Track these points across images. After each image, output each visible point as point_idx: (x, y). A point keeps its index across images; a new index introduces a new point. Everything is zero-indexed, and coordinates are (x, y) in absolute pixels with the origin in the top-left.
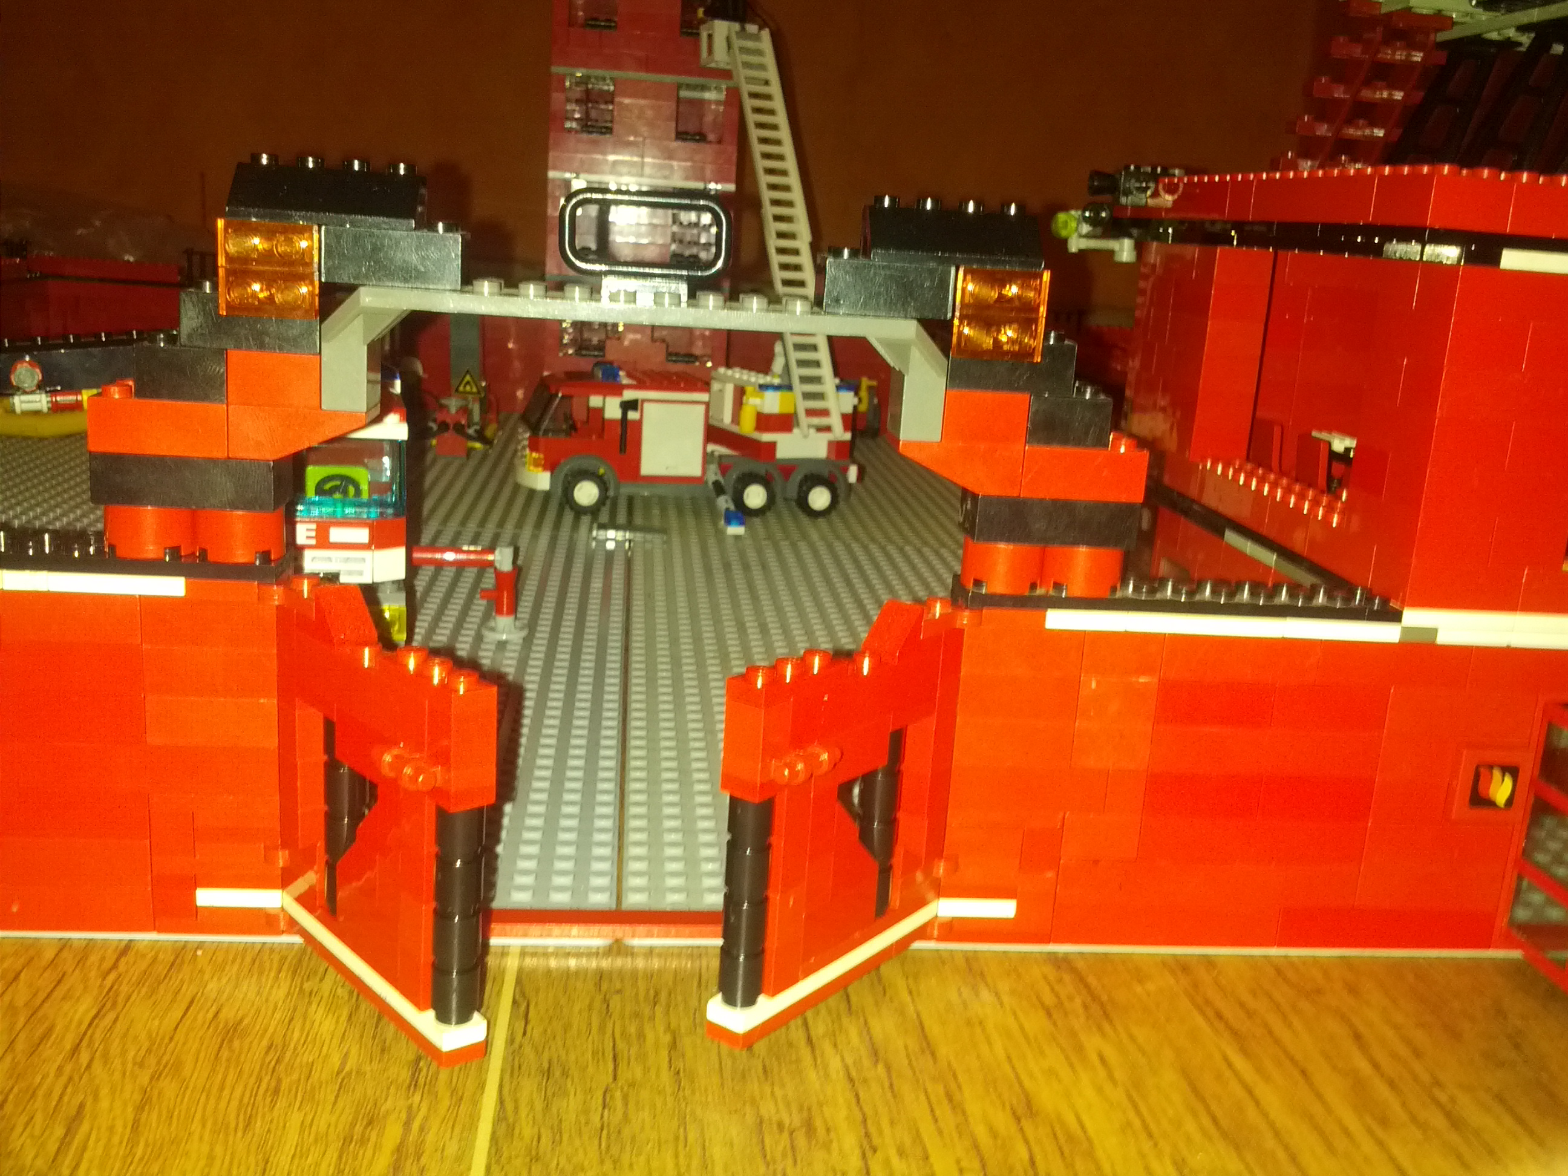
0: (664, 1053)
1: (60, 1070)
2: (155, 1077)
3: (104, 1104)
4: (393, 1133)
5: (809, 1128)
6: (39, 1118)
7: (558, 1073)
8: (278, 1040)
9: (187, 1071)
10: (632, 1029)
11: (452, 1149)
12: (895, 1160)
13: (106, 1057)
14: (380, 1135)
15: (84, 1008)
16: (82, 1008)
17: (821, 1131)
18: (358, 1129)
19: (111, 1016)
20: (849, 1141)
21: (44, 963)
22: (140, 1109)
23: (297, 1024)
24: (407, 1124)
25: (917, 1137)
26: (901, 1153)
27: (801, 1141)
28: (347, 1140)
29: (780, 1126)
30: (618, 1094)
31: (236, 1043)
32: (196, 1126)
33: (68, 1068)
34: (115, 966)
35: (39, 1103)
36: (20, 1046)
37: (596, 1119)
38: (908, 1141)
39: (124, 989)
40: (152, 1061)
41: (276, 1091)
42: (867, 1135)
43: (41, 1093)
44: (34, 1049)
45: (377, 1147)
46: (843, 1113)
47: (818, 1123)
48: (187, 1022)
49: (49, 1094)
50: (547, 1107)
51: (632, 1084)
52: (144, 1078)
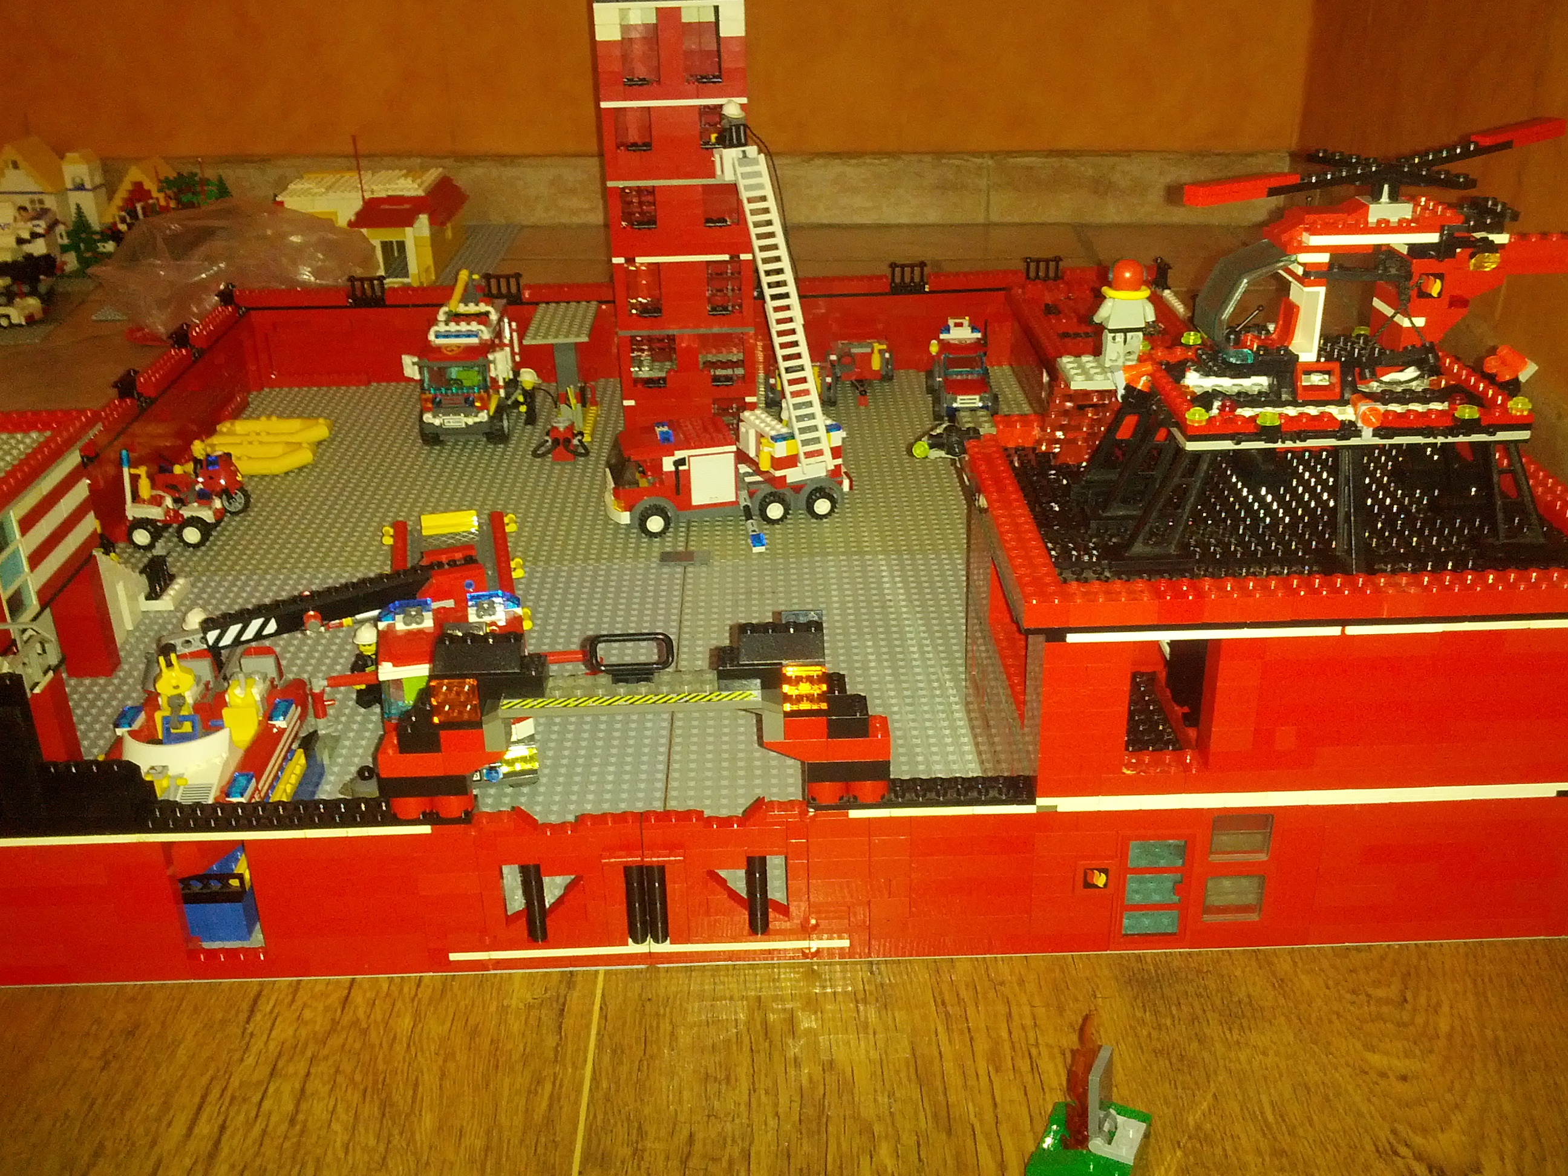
0: (668, 1038)
1: (404, 1058)
2: (445, 1061)
3: (426, 1076)
4: (548, 1087)
5: (728, 1079)
6: (401, 1085)
7: (619, 1052)
8: (495, 1038)
9: (458, 1058)
10: (655, 1024)
11: (572, 1098)
12: (763, 1097)
13: (422, 1050)
14: (543, 1089)
15: (407, 1022)
16: (407, 1021)
17: (733, 1081)
18: (533, 1087)
19: (420, 1026)
20: (744, 1085)
21: (384, 995)
22: (441, 1079)
23: (502, 1027)
24: (554, 1083)
25: (776, 1083)
26: (767, 1093)
27: (724, 1087)
28: (529, 1092)
29: (716, 1078)
30: (645, 1063)
31: (477, 1040)
32: (466, 1088)
33: (407, 1058)
34: (416, 994)
35: (399, 1077)
36: (385, 1045)
37: (634, 1077)
38: (771, 1085)
39: (423, 1008)
40: (442, 1052)
41: (497, 1067)
42: (753, 1083)
43: (399, 1071)
44: (391, 1046)
45: (542, 1095)
46: (745, 1070)
47: (733, 1076)
48: (454, 1028)
49: (402, 1072)
50: (614, 1071)
51: (651, 1057)
52: (441, 1063)
